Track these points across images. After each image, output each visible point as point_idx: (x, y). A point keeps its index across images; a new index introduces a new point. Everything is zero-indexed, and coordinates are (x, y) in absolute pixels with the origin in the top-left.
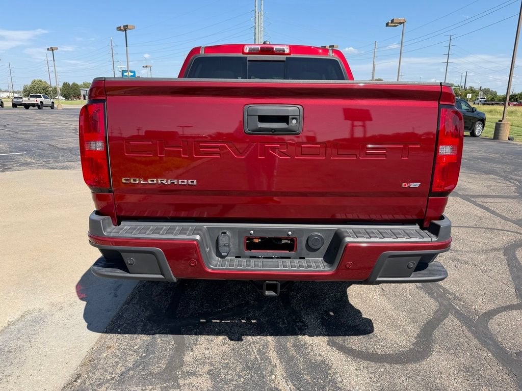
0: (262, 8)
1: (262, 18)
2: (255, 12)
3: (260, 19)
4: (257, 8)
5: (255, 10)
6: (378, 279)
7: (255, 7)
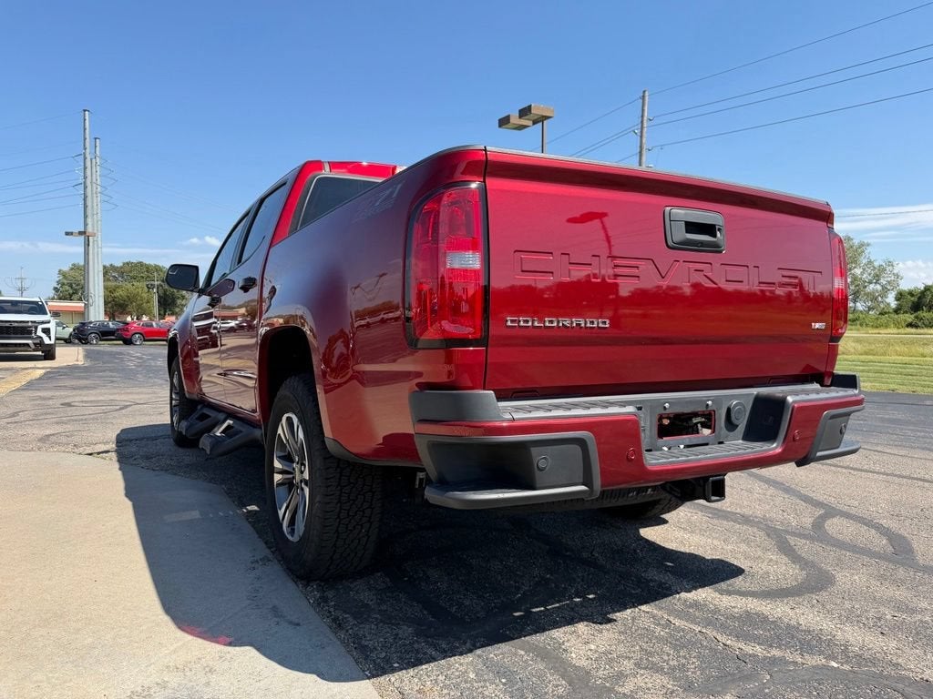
0: (98, 153)
1: (98, 170)
2: (85, 159)
3: (94, 170)
4: (88, 151)
5: (84, 153)
6: (819, 454)
7: (85, 149)
